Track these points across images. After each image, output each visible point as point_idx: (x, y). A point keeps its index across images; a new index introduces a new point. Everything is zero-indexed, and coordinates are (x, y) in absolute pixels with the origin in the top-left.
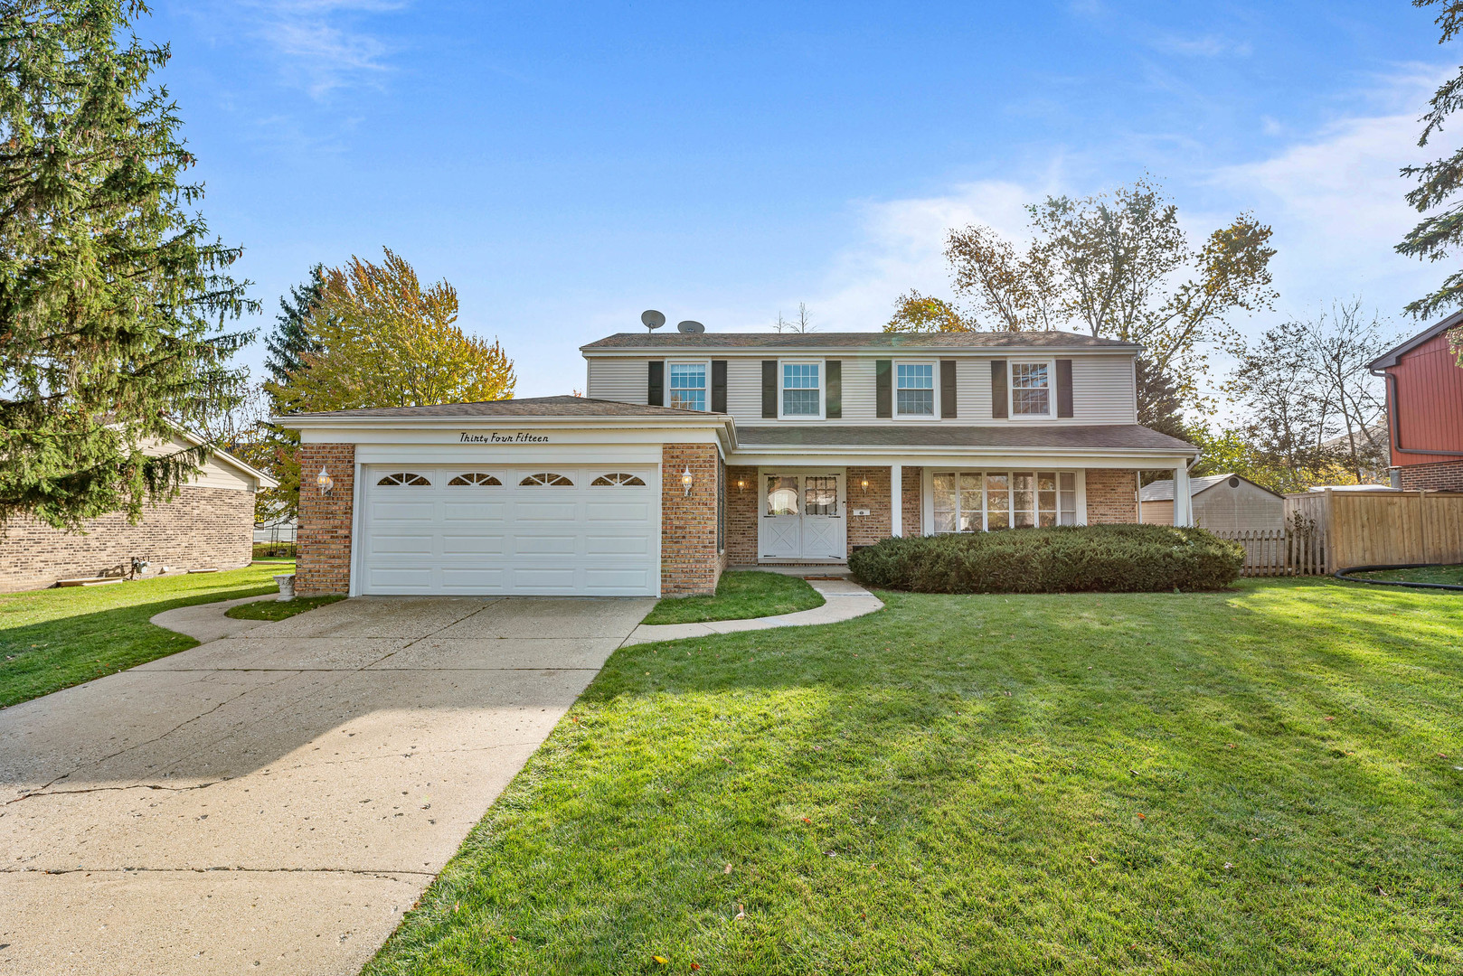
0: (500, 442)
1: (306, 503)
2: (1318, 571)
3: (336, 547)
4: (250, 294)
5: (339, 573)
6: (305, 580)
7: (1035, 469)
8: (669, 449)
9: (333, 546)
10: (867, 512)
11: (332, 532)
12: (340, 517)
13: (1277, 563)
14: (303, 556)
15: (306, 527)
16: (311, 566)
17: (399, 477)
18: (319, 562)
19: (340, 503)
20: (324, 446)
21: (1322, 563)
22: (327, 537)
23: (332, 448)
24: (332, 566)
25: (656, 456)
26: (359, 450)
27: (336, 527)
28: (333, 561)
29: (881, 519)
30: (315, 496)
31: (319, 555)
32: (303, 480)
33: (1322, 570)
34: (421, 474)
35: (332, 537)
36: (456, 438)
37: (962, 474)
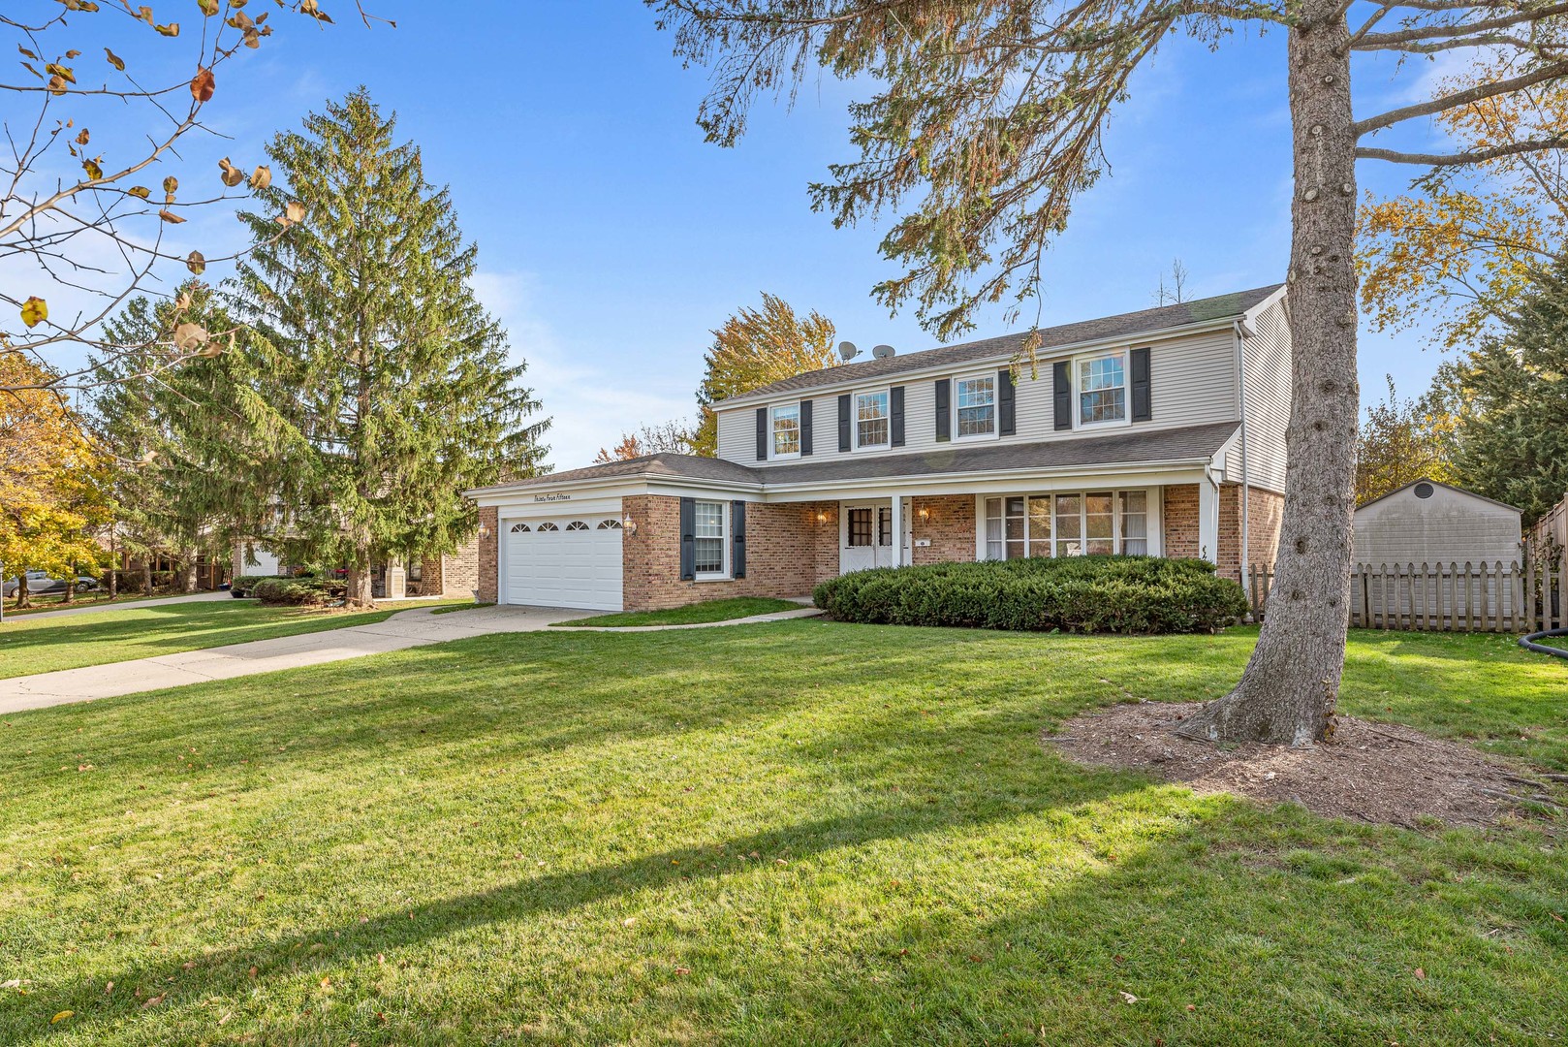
0: (551, 500)
2: (1548, 626)
3: (492, 572)
4: (533, 397)
5: (493, 589)
7: (1116, 489)
8: (624, 501)
9: (490, 572)
10: (927, 543)
12: (492, 553)
13: (1468, 611)
14: (481, 578)
15: (481, 560)
16: (483, 584)
17: (519, 527)
18: (486, 582)
19: (492, 544)
21: (1555, 613)
24: (491, 585)
26: (500, 510)
28: (491, 581)
29: (943, 549)
31: (486, 577)
33: (1555, 625)
34: (527, 524)
36: (532, 500)
37: (1030, 498)
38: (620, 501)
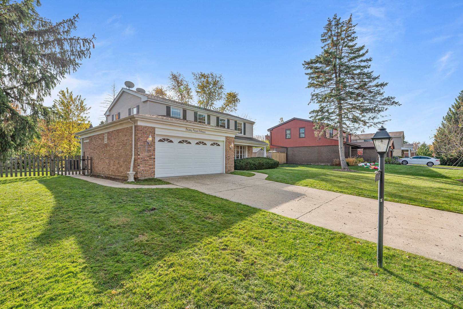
0: (195, 132)
1: (140, 147)
3: (151, 162)
5: (152, 170)
6: (141, 173)
8: (227, 138)
9: (150, 162)
11: (150, 156)
12: (152, 152)
14: (140, 165)
15: (141, 155)
16: (143, 168)
17: (164, 139)
18: (146, 167)
19: (152, 147)
20: (146, 127)
22: (148, 158)
23: (148, 128)
24: (150, 168)
25: (224, 139)
26: (156, 129)
27: (151, 155)
28: (150, 166)
30: (143, 144)
31: (146, 164)
32: (139, 138)
34: (171, 139)
35: (150, 158)
36: (184, 129)
38: (225, 138)
